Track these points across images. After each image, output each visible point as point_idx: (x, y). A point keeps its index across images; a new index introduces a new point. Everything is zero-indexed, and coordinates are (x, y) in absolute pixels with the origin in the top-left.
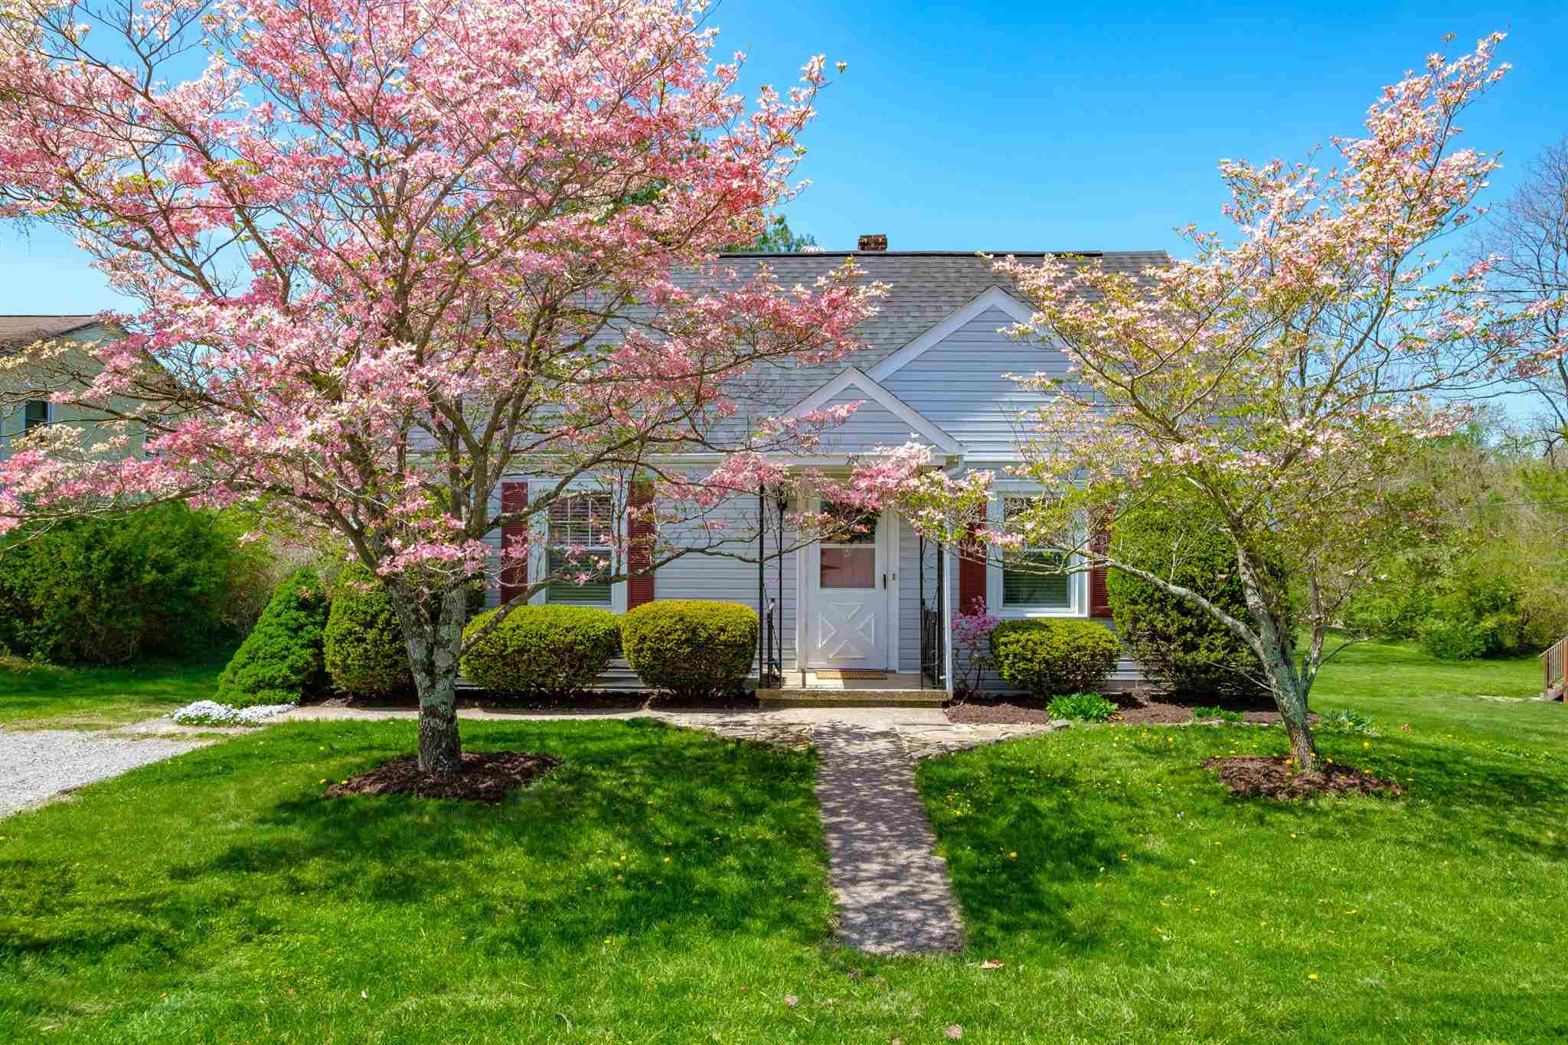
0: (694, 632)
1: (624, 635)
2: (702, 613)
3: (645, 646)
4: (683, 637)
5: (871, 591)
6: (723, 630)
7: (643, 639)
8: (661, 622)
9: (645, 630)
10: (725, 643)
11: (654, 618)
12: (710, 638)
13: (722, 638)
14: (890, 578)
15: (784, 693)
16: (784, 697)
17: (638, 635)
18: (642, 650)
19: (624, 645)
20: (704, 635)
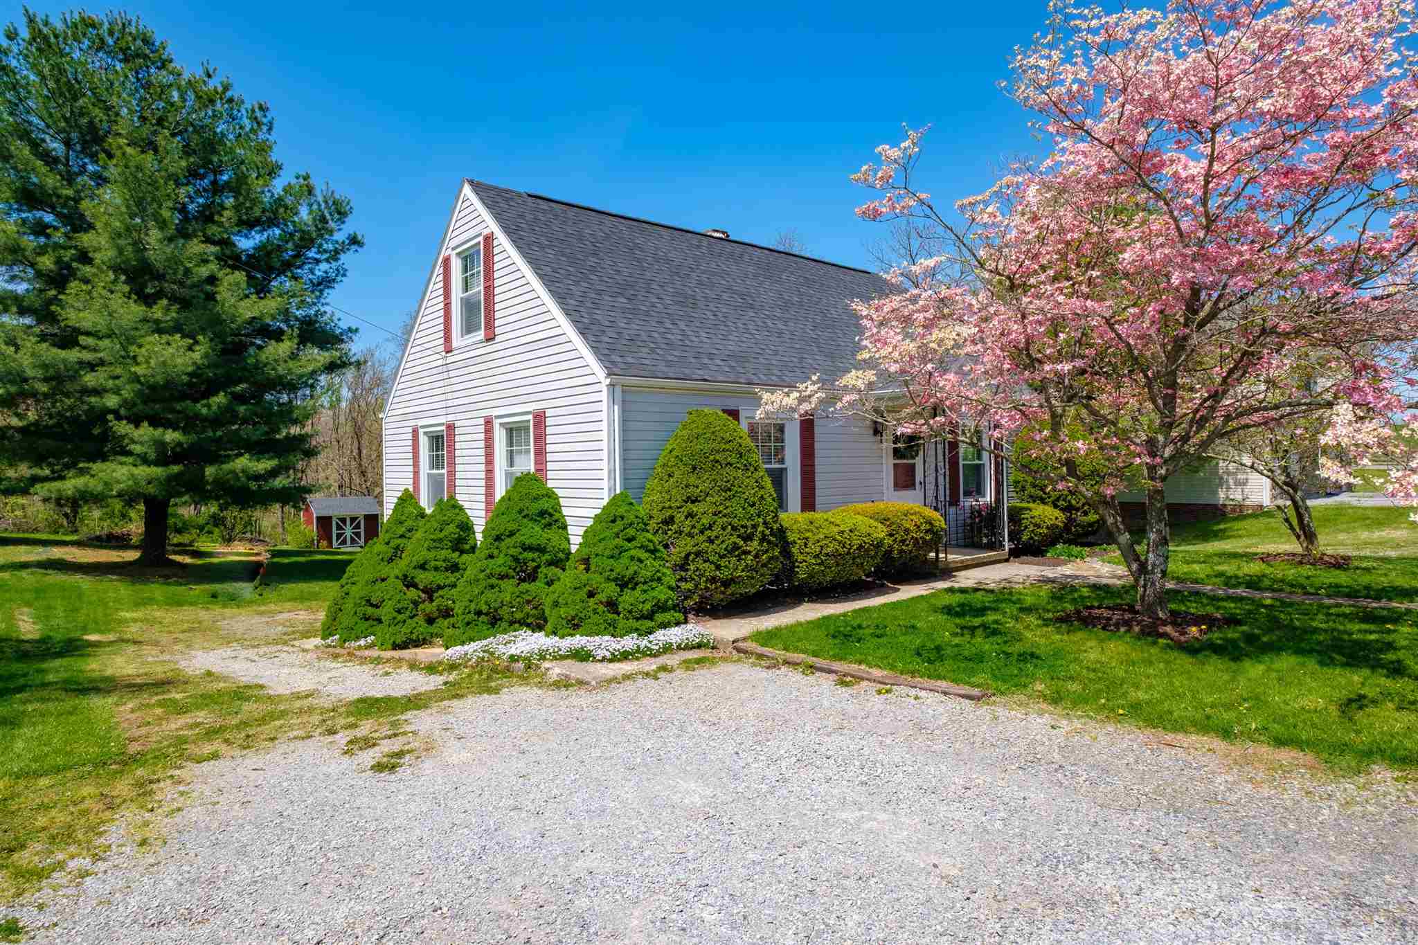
5: (915, 492)
14: (923, 483)
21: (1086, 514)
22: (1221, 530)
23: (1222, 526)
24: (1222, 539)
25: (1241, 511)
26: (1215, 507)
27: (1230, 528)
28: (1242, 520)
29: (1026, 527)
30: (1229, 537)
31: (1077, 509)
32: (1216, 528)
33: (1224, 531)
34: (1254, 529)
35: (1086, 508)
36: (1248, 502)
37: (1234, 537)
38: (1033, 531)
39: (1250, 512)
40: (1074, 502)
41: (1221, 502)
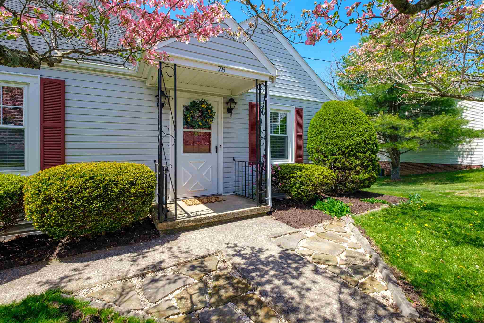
0: (106, 188)
1: (25, 198)
2: (113, 171)
3: (50, 207)
4: (95, 194)
5: (209, 154)
6: (133, 184)
7: (48, 199)
8: (70, 182)
9: (51, 191)
10: (136, 195)
11: (61, 179)
12: (122, 192)
13: (133, 190)
14: (219, 147)
15: (179, 223)
16: (179, 226)
17: (42, 195)
18: (47, 210)
19: (26, 207)
20: (116, 190)
21: (358, 173)
22: (460, 177)
23: (460, 175)
24: (461, 182)
25: (470, 168)
26: (456, 166)
27: (465, 176)
28: (471, 172)
29: (295, 184)
30: (466, 181)
31: (350, 170)
32: (457, 176)
33: (462, 177)
34: (480, 177)
35: (358, 168)
36: (474, 164)
37: (468, 181)
38: (299, 187)
39: (475, 168)
40: (347, 164)
41: (459, 164)
